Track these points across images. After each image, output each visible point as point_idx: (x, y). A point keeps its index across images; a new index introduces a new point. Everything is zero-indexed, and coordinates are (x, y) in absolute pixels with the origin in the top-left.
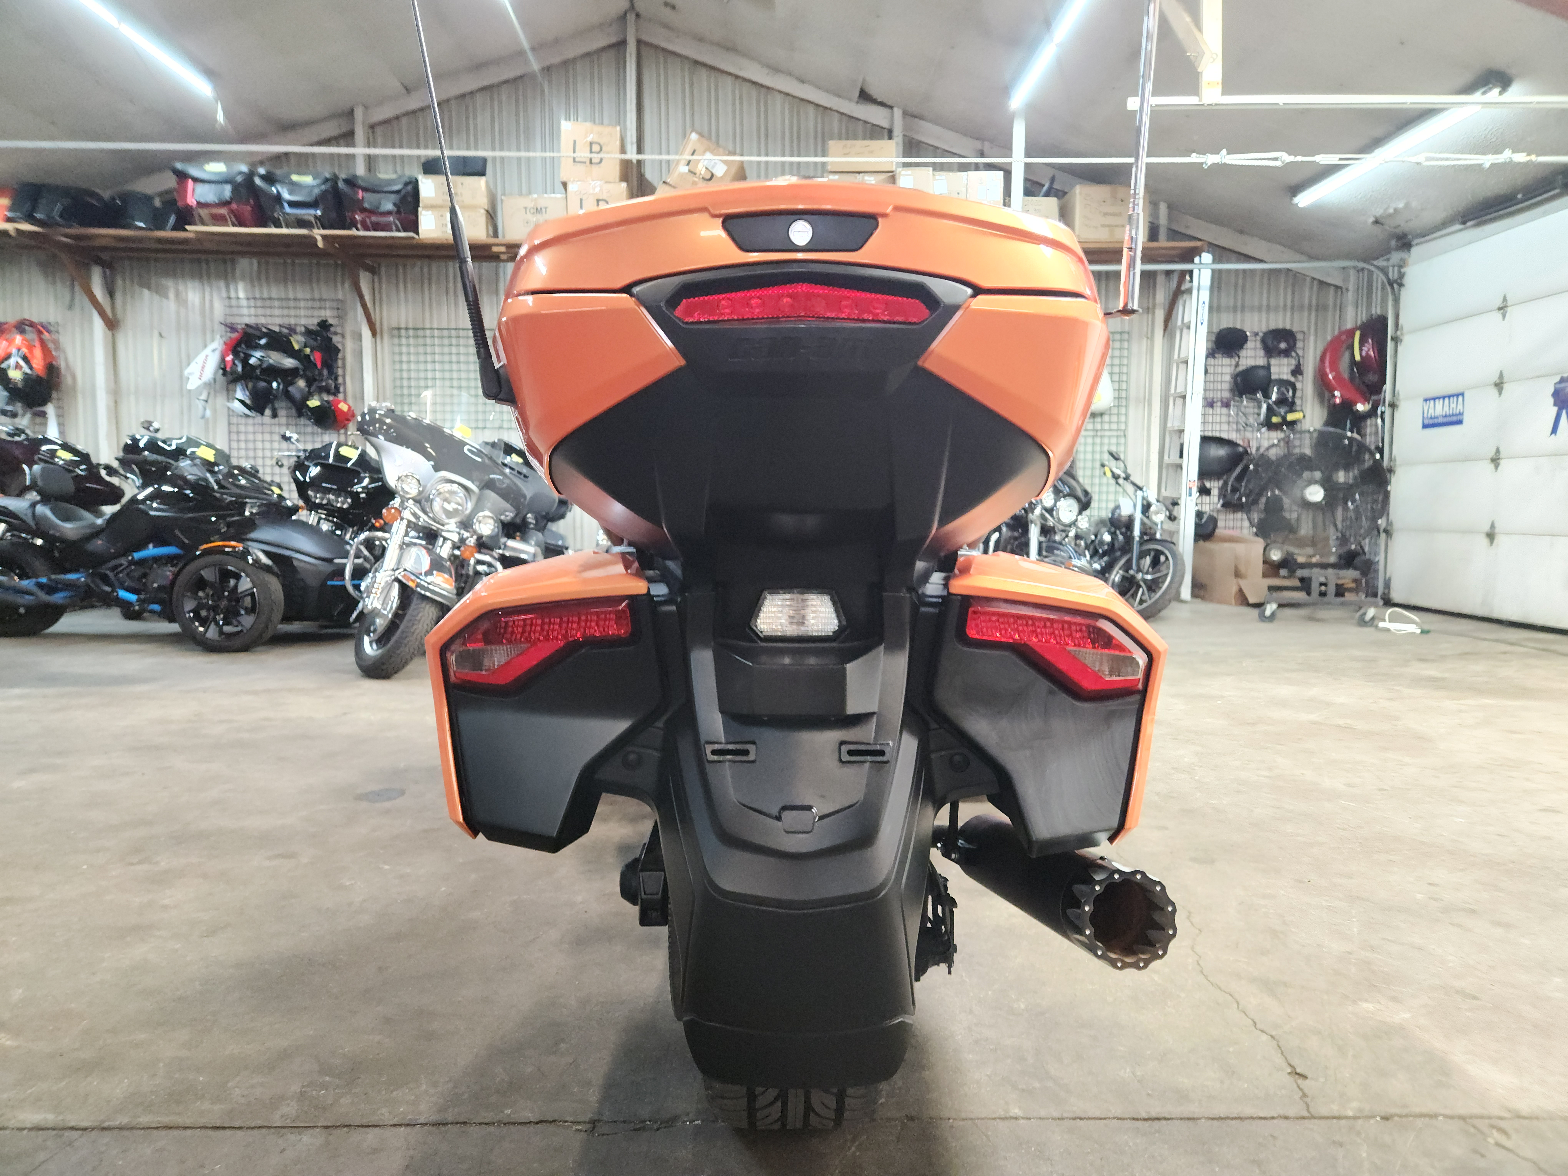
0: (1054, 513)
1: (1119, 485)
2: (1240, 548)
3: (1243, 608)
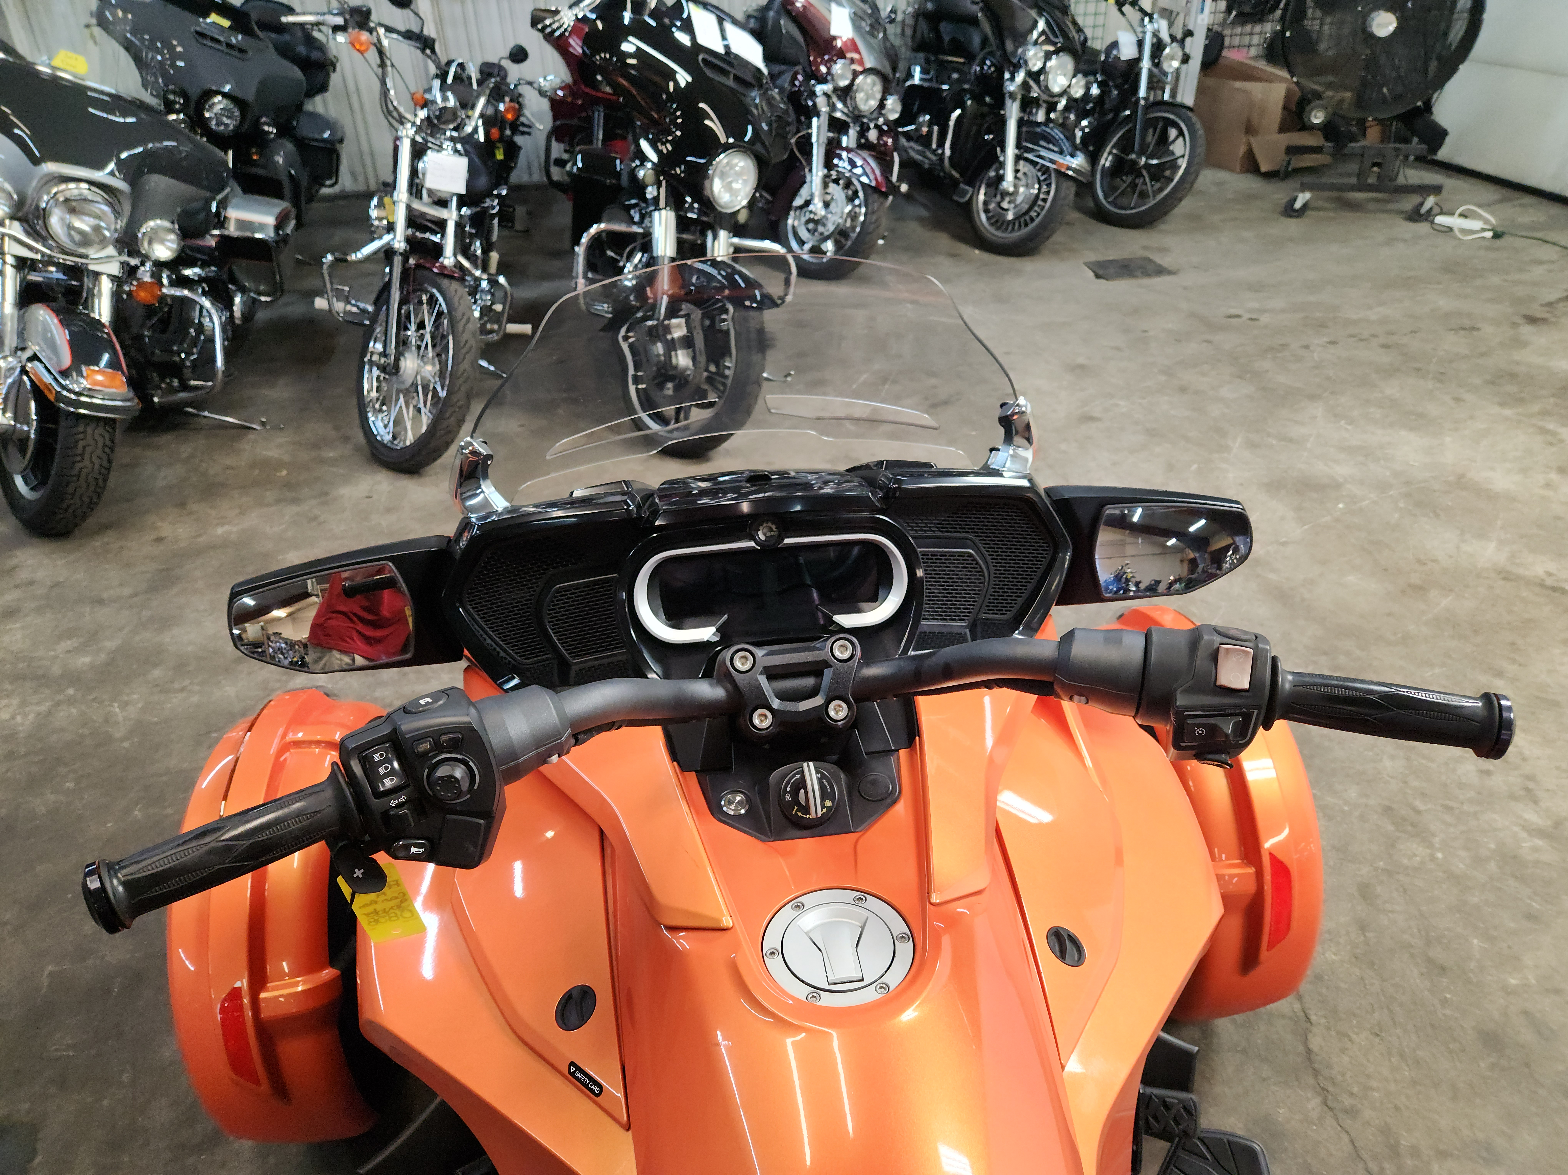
0: (1042, 78)
1: (1123, 14)
2: (1255, 88)
3: (1250, 177)
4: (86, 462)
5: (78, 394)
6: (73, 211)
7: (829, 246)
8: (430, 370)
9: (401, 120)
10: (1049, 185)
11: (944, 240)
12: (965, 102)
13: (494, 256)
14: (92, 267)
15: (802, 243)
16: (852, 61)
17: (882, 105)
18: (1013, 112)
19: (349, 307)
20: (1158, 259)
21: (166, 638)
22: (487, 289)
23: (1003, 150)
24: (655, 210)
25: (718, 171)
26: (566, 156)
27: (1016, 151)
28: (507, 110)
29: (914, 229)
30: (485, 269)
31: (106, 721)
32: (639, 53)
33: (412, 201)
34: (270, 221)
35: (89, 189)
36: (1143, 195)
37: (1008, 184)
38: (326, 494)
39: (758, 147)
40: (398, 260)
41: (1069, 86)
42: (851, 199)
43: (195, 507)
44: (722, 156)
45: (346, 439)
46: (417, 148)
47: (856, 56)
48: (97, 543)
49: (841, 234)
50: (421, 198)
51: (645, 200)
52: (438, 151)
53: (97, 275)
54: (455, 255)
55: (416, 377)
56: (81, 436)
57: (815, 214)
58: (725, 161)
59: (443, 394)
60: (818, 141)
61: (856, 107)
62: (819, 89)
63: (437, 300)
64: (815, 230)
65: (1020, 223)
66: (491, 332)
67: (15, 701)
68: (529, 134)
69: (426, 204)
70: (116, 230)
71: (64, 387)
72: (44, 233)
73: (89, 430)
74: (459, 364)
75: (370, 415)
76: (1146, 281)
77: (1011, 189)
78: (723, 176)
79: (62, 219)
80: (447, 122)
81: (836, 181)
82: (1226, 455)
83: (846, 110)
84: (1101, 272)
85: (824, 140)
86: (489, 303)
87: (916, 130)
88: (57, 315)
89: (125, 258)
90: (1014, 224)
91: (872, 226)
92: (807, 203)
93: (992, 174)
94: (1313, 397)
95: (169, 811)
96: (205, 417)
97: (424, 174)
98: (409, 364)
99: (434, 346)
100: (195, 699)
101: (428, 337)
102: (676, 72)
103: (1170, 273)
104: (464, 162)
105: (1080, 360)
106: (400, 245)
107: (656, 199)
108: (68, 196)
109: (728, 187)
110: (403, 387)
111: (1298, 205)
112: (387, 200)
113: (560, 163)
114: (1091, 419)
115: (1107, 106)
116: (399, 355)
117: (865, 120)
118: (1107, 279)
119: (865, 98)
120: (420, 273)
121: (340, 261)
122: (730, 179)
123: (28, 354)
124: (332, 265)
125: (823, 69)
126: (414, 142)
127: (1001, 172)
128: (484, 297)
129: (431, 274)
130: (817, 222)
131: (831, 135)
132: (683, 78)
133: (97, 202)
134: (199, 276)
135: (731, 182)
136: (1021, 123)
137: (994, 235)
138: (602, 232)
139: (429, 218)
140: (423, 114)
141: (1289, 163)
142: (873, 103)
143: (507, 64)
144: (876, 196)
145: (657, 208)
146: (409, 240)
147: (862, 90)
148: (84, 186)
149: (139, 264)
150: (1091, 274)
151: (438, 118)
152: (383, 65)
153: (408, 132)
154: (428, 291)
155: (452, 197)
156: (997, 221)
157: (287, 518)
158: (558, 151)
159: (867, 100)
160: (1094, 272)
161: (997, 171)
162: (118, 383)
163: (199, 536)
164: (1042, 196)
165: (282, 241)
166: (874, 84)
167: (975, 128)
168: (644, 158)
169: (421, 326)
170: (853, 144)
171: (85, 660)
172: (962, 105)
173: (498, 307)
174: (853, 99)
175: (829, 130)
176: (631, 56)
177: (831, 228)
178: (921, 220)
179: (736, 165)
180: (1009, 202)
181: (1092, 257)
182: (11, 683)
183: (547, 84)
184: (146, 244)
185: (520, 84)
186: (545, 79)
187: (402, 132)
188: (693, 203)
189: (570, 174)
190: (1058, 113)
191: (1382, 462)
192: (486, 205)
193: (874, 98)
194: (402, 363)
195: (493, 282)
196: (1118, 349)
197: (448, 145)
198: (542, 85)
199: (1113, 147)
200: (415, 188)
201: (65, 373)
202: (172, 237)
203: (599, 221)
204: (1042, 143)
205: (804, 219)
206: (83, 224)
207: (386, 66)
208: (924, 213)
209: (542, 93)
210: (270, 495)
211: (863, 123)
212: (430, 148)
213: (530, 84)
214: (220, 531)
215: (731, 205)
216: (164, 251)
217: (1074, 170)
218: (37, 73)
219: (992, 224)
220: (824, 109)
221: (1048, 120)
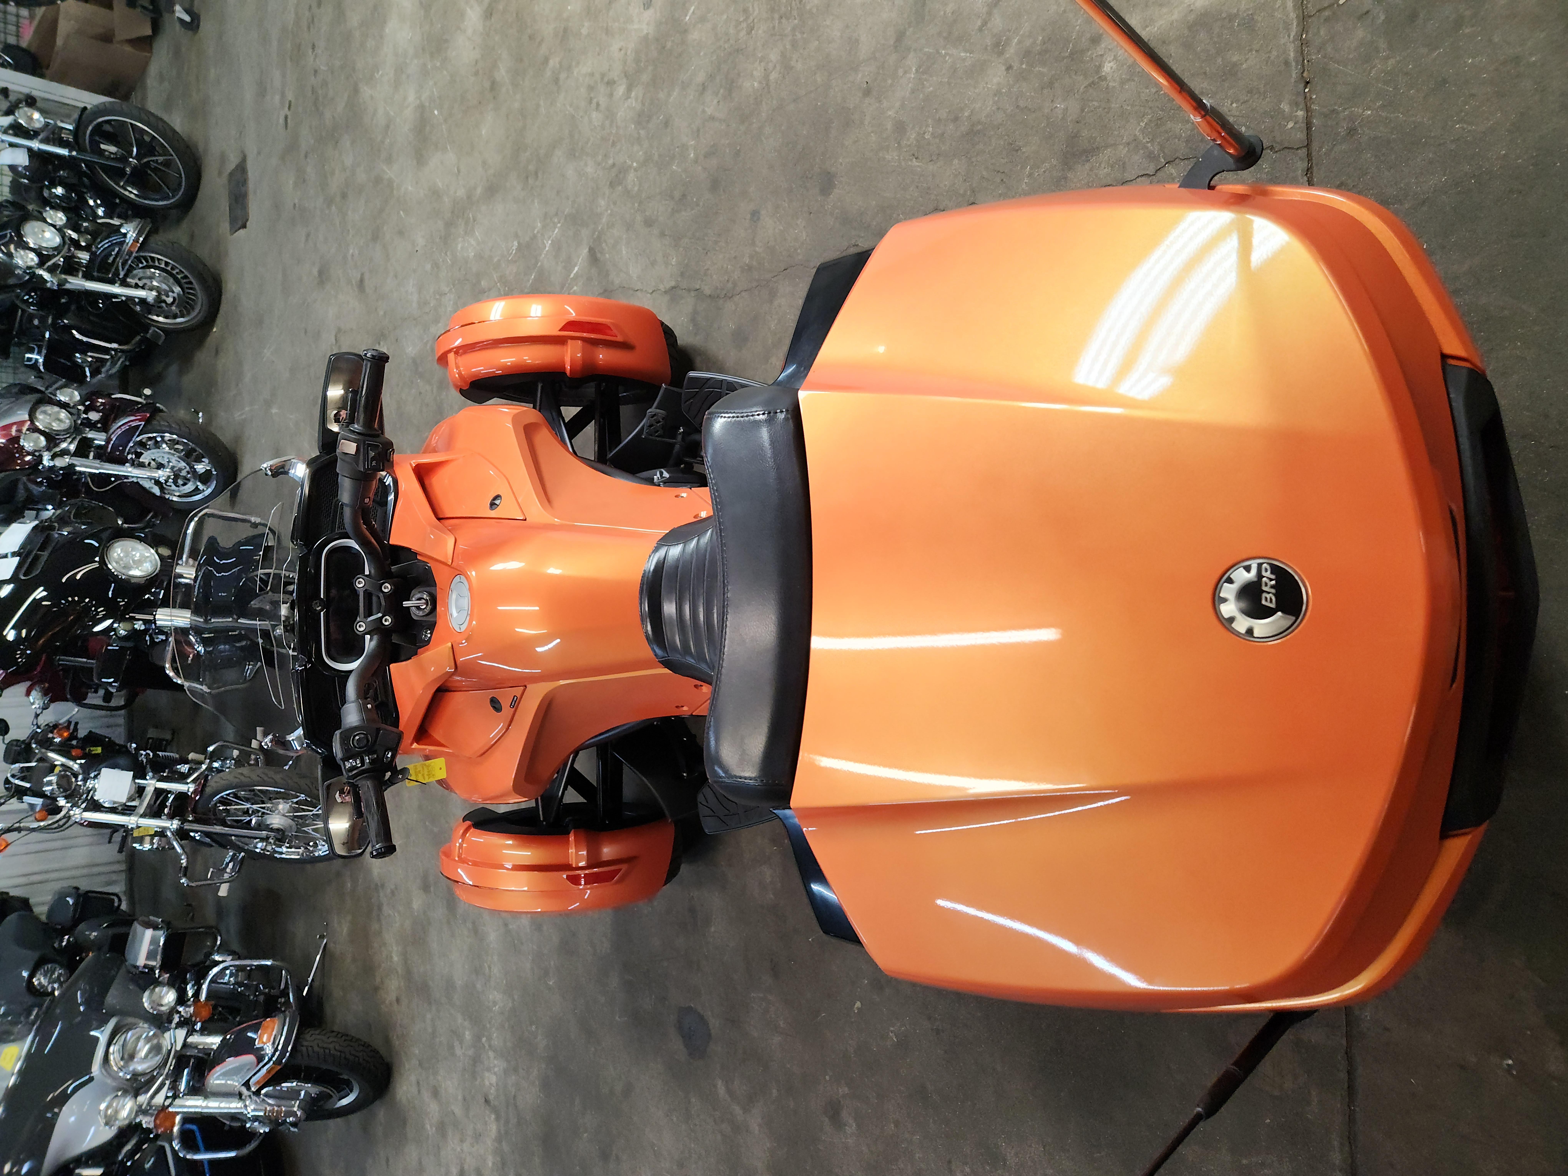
2: (65, 28)
3: (155, 46)
4: (331, 1046)
5: (276, 1050)
6: (132, 1057)
7: (200, 468)
8: (283, 806)
9: (68, 817)
10: (153, 259)
11: (202, 357)
12: (65, 325)
13: (192, 756)
14: (179, 1048)
15: (196, 491)
16: (19, 431)
17: (64, 406)
18: (77, 282)
19: (228, 870)
20: (232, 165)
21: (459, 983)
22: (220, 763)
23: (116, 296)
24: (155, 624)
25: (123, 571)
26: (101, 692)
27: (117, 285)
28: (61, 736)
29: (190, 380)
30: (201, 763)
31: (502, 1013)
32: (17, 627)
33: (138, 813)
34: (149, 933)
35: (115, 1044)
36: (167, 164)
37: (150, 296)
38: (377, 885)
39: (105, 535)
40: (187, 826)
41: (54, 226)
42: (157, 445)
43: (378, 980)
44: (110, 566)
45: (338, 874)
46: (91, 807)
47: (14, 428)
48: (396, 1043)
49: (190, 456)
50: (135, 807)
51: (145, 631)
52: (95, 791)
53: (185, 1045)
54: (188, 783)
55: (286, 816)
56: (310, 1049)
57: (169, 477)
58: (114, 564)
59: (302, 797)
60: (97, 468)
61: (66, 431)
62: (46, 461)
63: (222, 797)
64: (185, 478)
65: (188, 288)
66: (256, 760)
67: (487, 1074)
68: (77, 724)
69: (141, 804)
70: (149, 1028)
71: (270, 1059)
72: (147, 1077)
73: (305, 1043)
74: (276, 782)
75: (316, 854)
76: (251, 185)
77: (154, 293)
78: (128, 567)
79: (138, 1062)
80: (70, 783)
81: (139, 455)
82: (395, 184)
83: (69, 440)
84: (240, 223)
85: (97, 463)
86: (233, 761)
87: (89, 367)
88: (214, 1067)
89: (173, 1025)
90: (189, 293)
91: (183, 429)
92: (157, 482)
93: (138, 308)
94: (356, 90)
95: (552, 963)
96: (313, 980)
97: (115, 803)
98: (276, 821)
99: (263, 803)
100: (495, 958)
101: (255, 807)
102: (34, 599)
103: (244, 160)
104: (105, 771)
105: (315, 271)
106: (175, 824)
107: (145, 622)
108: (119, 1059)
109: (138, 563)
110: (294, 828)
111: (187, 18)
112: (136, 834)
113: (108, 697)
114: (362, 281)
115: (74, 181)
116: (268, 828)
117: (79, 422)
118: (247, 220)
119: (58, 422)
120: (199, 810)
121: (186, 872)
122: (131, 562)
123: (244, 1090)
124: (190, 879)
125: (28, 458)
126: (85, 810)
127: (137, 300)
128: (228, 766)
129: (201, 802)
130: (177, 476)
131: (92, 455)
132: (40, 593)
133: (125, 1040)
134: (193, 986)
135: (134, 561)
136: (88, 277)
137: (199, 313)
138: (172, 666)
139: (152, 802)
140: (62, 802)
141: (144, 7)
142: (63, 414)
143: (9, 738)
144: (155, 422)
145: (154, 621)
146: (171, 817)
147: (50, 424)
148: (111, 1049)
149: (178, 1015)
150: (242, 231)
151: (65, 791)
152: (19, 830)
153: (77, 814)
154: (216, 804)
155: (135, 783)
156: (185, 308)
157: (390, 912)
158: (94, 699)
159: (60, 420)
160: (239, 229)
161: (136, 304)
162: (271, 1024)
163: (397, 972)
164: (163, 266)
165: (167, 925)
166: (45, 412)
167: (91, 318)
168: (110, 629)
169: (246, 812)
170: (103, 436)
171: (468, 1035)
172: (68, 328)
173: (236, 753)
174: (58, 432)
175: (87, 457)
176: (19, 634)
177: (183, 464)
178: (181, 372)
179: (119, 555)
180: (168, 296)
181: (225, 226)
182: (476, 1080)
183: (37, 702)
184: (163, 1009)
185: (37, 724)
186: (33, 704)
187: (77, 818)
188: (151, 593)
189: (119, 689)
190: (81, 240)
191: (408, 61)
192: (145, 760)
193: (58, 413)
194: (275, 826)
195: (213, 757)
196: (308, 235)
197: (90, 784)
198: (38, 706)
199: (118, 185)
200: (126, 810)
201: (260, 1059)
202: (157, 990)
203: (164, 668)
204: (111, 260)
205: (174, 487)
206: (143, 1049)
207: (20, 827)
208: (174, 368)
209: (45, 707)
210: (375, 926)
211: (81, 424)
212: (92, 797)
213: (37, 716)
214: (395, 959)
215: (154, 562)
216: (169, 997)
217: (139, 234)
218: (15, 1086)
219: (189, 313)
220: (65, 461)
221: (87, 248)
